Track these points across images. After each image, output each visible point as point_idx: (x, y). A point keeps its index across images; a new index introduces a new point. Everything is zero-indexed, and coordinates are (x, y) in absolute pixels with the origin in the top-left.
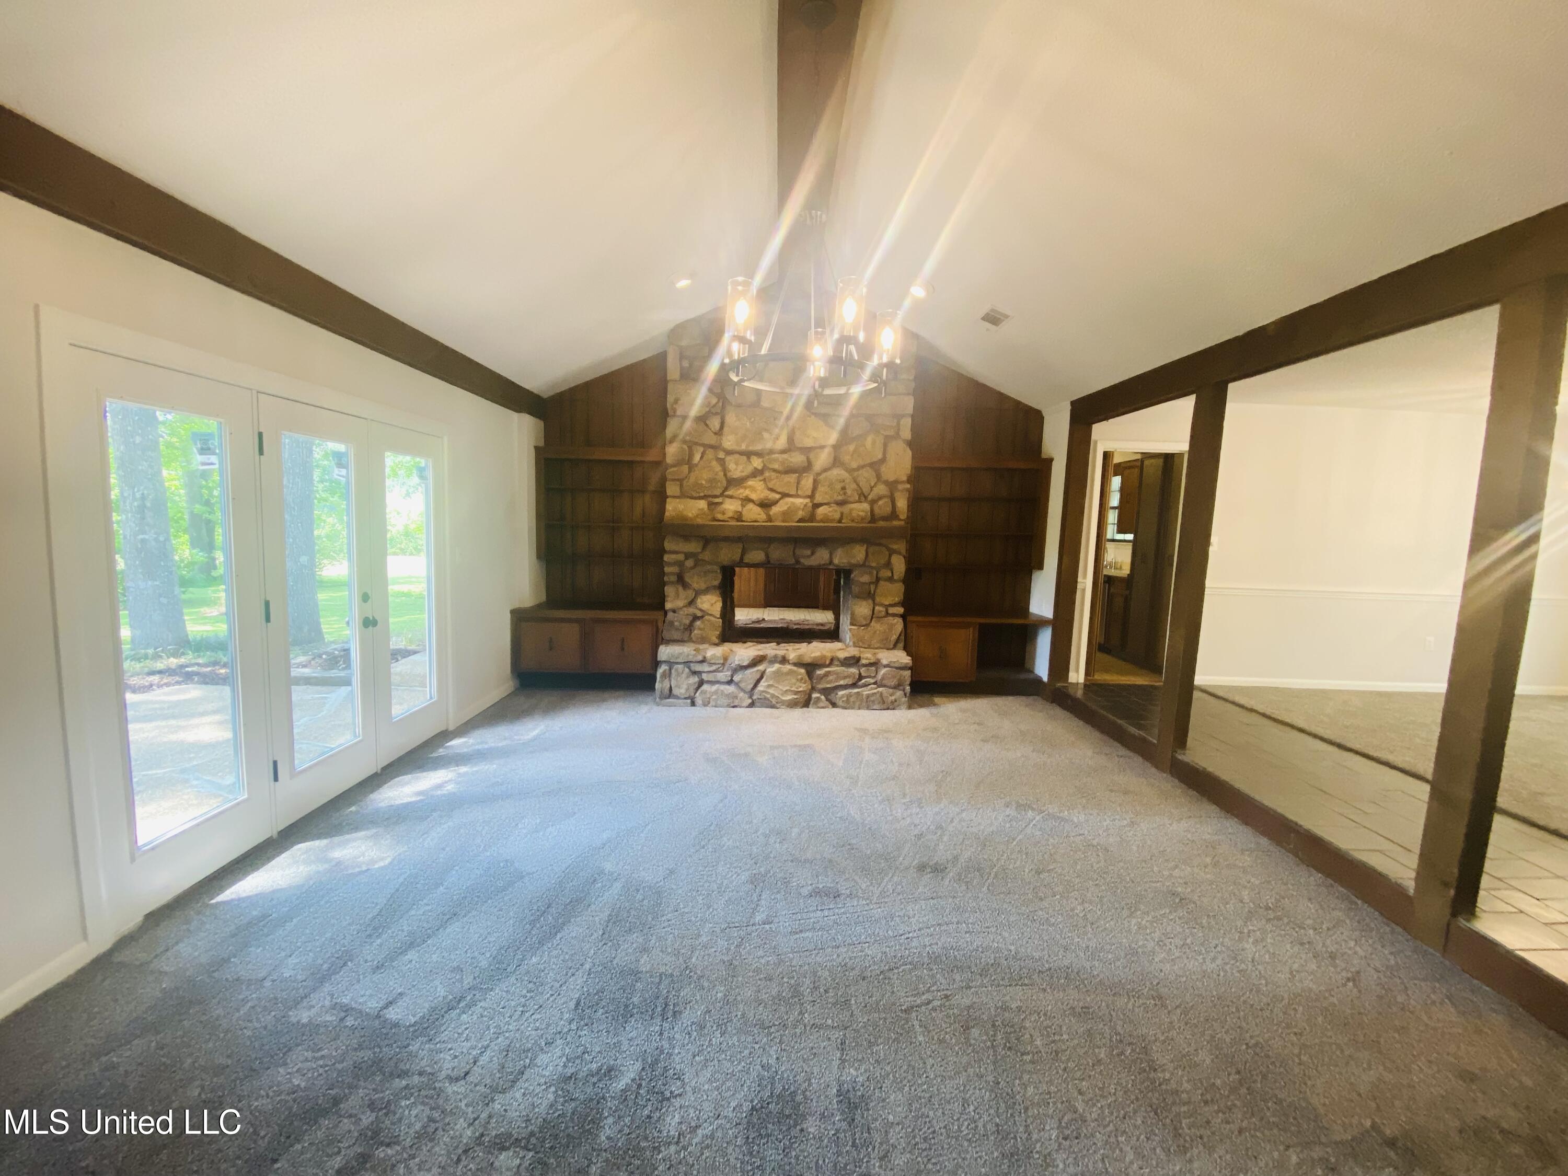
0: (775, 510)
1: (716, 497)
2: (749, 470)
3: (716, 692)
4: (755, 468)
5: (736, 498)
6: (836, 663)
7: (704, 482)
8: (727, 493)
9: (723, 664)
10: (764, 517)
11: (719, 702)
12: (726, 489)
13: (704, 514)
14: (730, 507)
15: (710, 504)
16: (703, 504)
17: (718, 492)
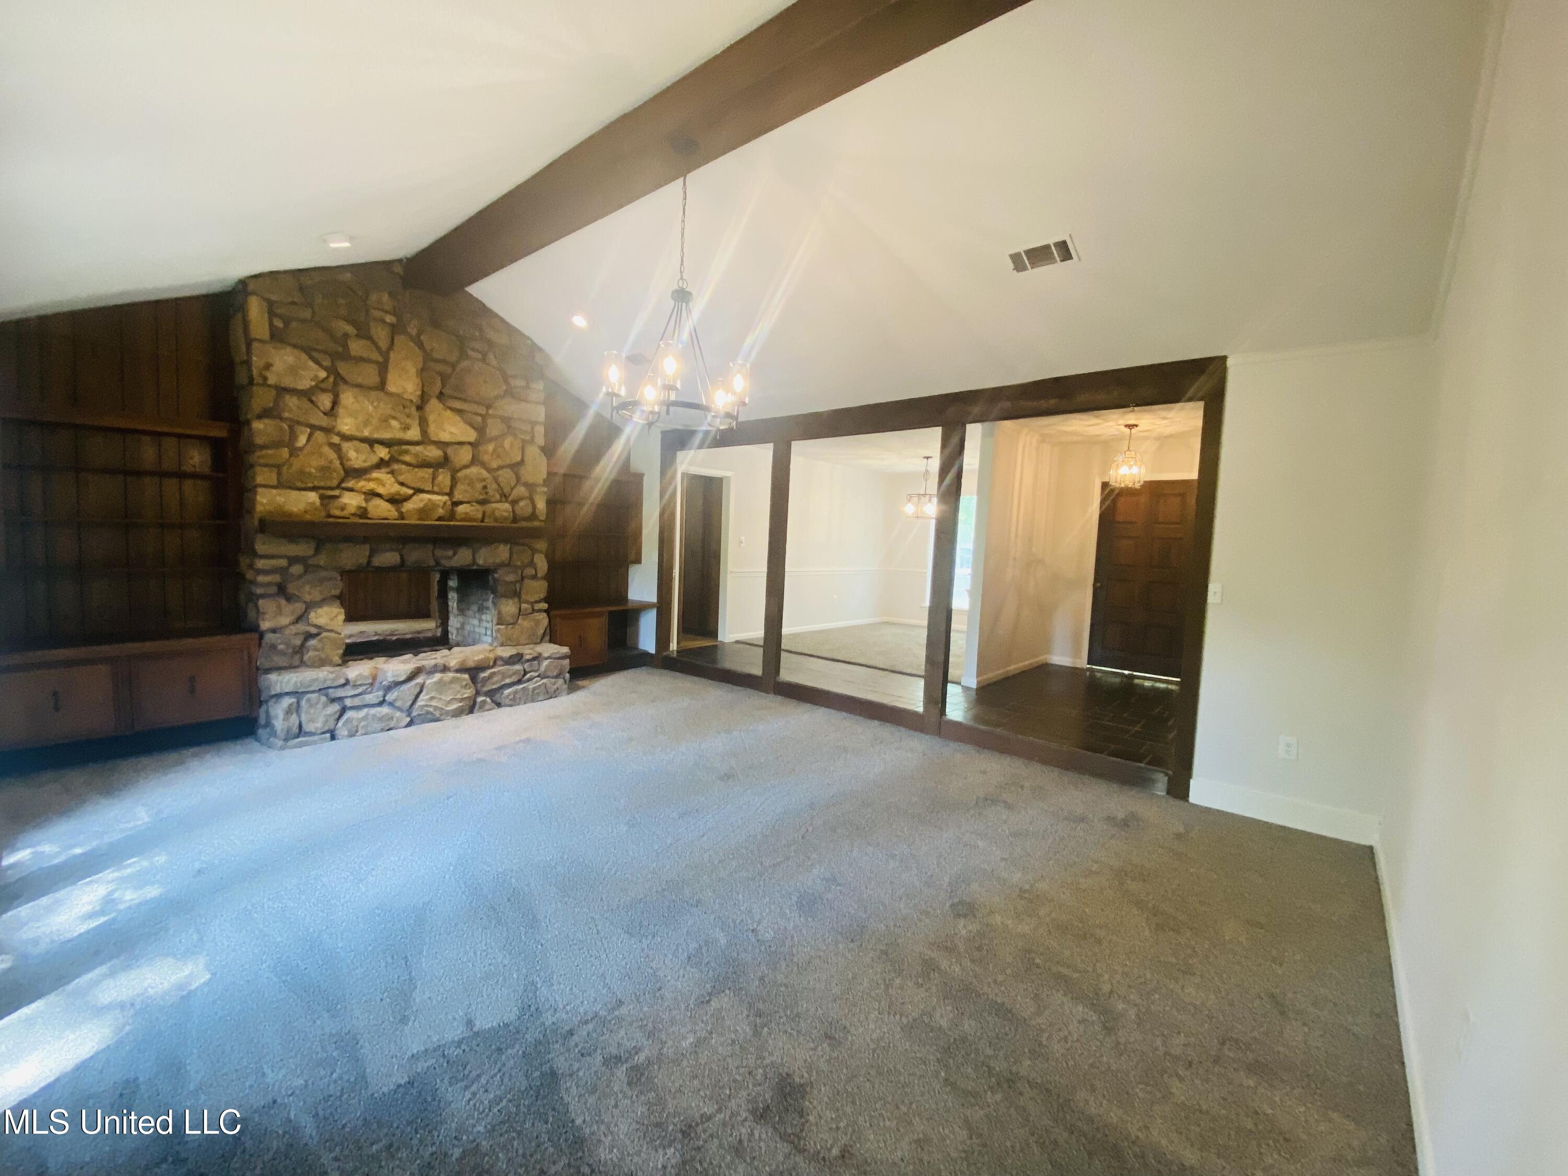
0: (408, 506)
1: (332, 489)
2: (374, 460)
3: (365, 718)
4: (382, 459)
5: (357, 491)
6: (499, 662)
7: (313, 471)
8: (344, 485)
9: (372, 684)
10: (394, 514)
11: (369, 729)
12: (342, 481)
13: (316, 509)
14: (351, 501)
15: (322, 497)
16: (313, 497)
17: (335, 483)
